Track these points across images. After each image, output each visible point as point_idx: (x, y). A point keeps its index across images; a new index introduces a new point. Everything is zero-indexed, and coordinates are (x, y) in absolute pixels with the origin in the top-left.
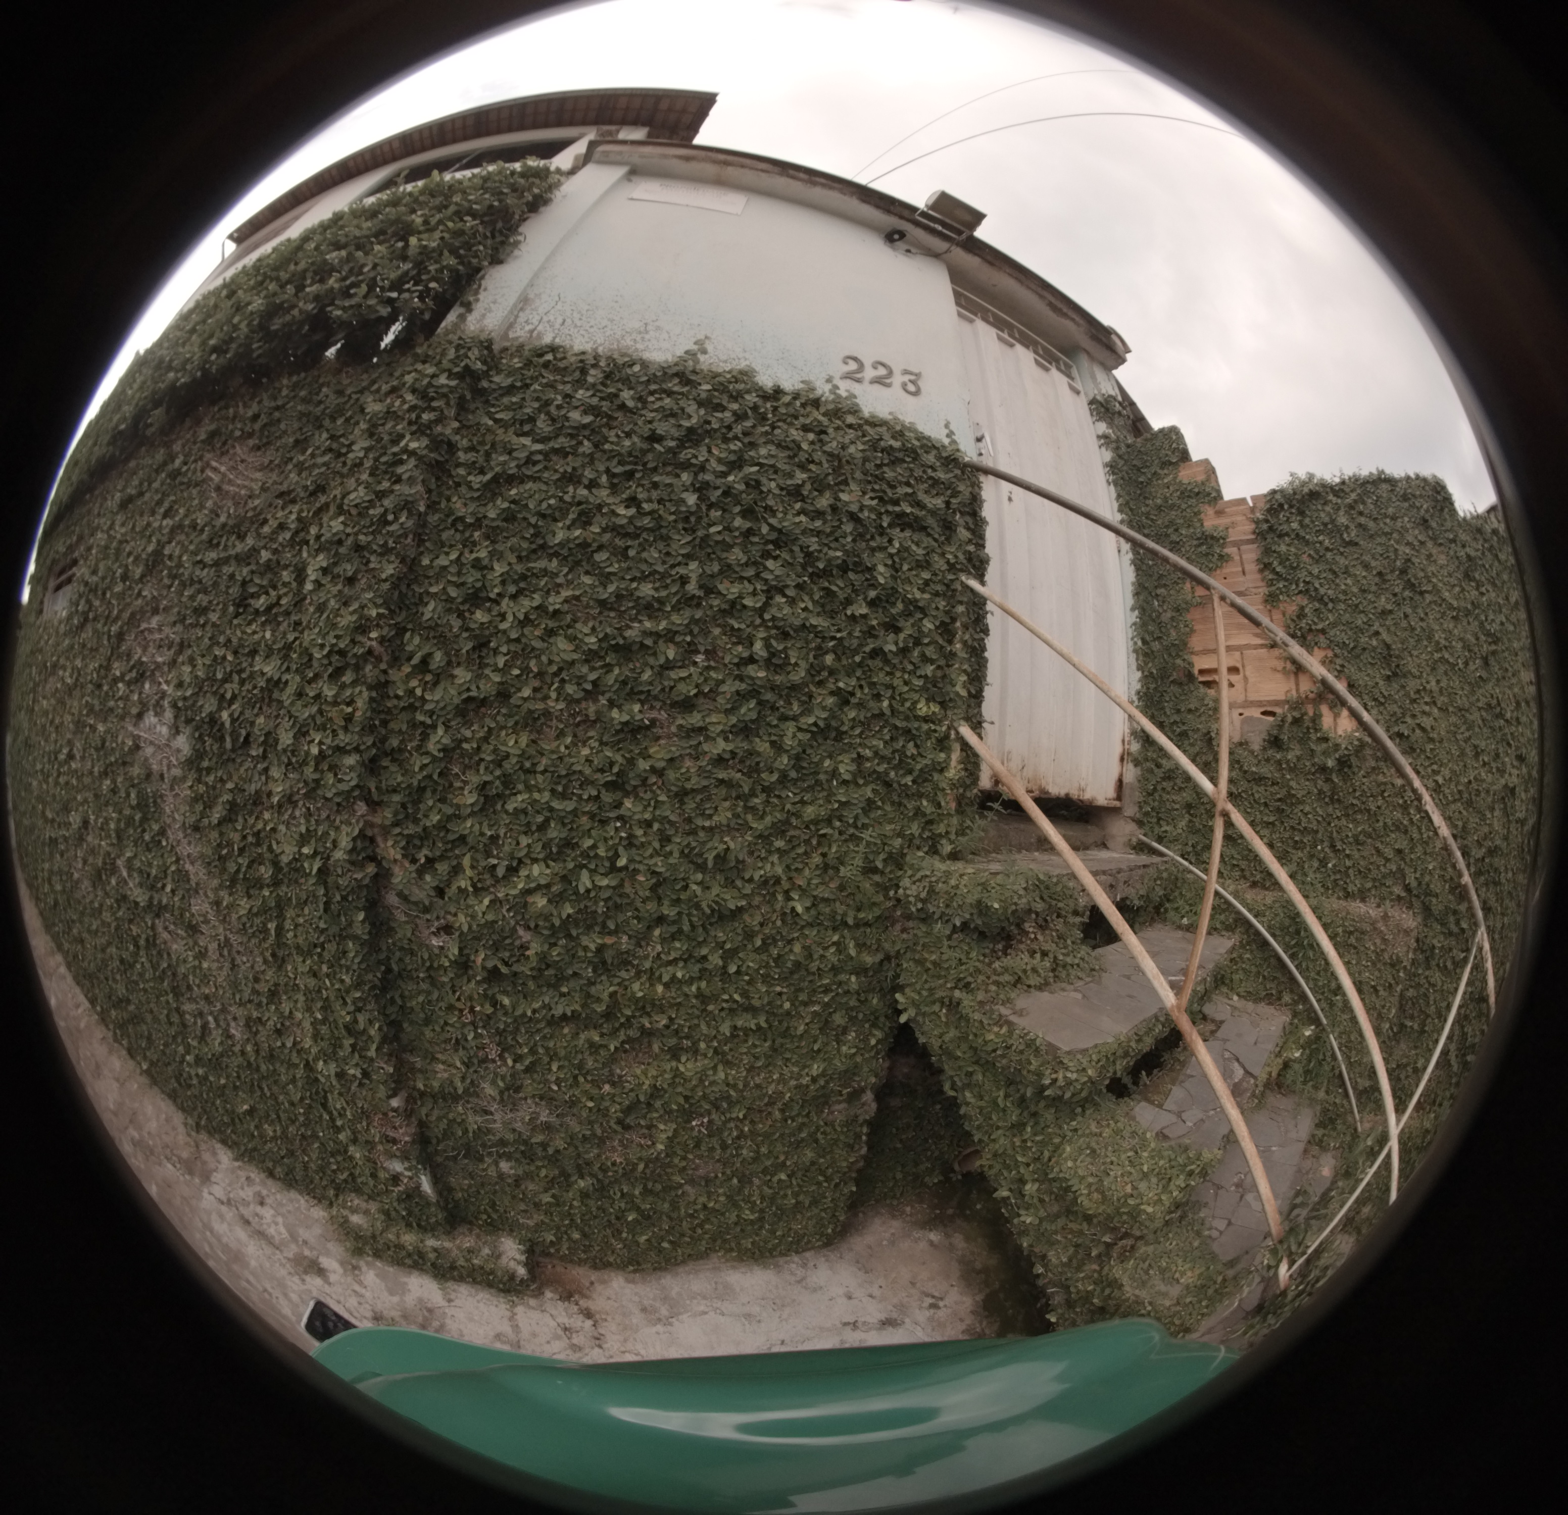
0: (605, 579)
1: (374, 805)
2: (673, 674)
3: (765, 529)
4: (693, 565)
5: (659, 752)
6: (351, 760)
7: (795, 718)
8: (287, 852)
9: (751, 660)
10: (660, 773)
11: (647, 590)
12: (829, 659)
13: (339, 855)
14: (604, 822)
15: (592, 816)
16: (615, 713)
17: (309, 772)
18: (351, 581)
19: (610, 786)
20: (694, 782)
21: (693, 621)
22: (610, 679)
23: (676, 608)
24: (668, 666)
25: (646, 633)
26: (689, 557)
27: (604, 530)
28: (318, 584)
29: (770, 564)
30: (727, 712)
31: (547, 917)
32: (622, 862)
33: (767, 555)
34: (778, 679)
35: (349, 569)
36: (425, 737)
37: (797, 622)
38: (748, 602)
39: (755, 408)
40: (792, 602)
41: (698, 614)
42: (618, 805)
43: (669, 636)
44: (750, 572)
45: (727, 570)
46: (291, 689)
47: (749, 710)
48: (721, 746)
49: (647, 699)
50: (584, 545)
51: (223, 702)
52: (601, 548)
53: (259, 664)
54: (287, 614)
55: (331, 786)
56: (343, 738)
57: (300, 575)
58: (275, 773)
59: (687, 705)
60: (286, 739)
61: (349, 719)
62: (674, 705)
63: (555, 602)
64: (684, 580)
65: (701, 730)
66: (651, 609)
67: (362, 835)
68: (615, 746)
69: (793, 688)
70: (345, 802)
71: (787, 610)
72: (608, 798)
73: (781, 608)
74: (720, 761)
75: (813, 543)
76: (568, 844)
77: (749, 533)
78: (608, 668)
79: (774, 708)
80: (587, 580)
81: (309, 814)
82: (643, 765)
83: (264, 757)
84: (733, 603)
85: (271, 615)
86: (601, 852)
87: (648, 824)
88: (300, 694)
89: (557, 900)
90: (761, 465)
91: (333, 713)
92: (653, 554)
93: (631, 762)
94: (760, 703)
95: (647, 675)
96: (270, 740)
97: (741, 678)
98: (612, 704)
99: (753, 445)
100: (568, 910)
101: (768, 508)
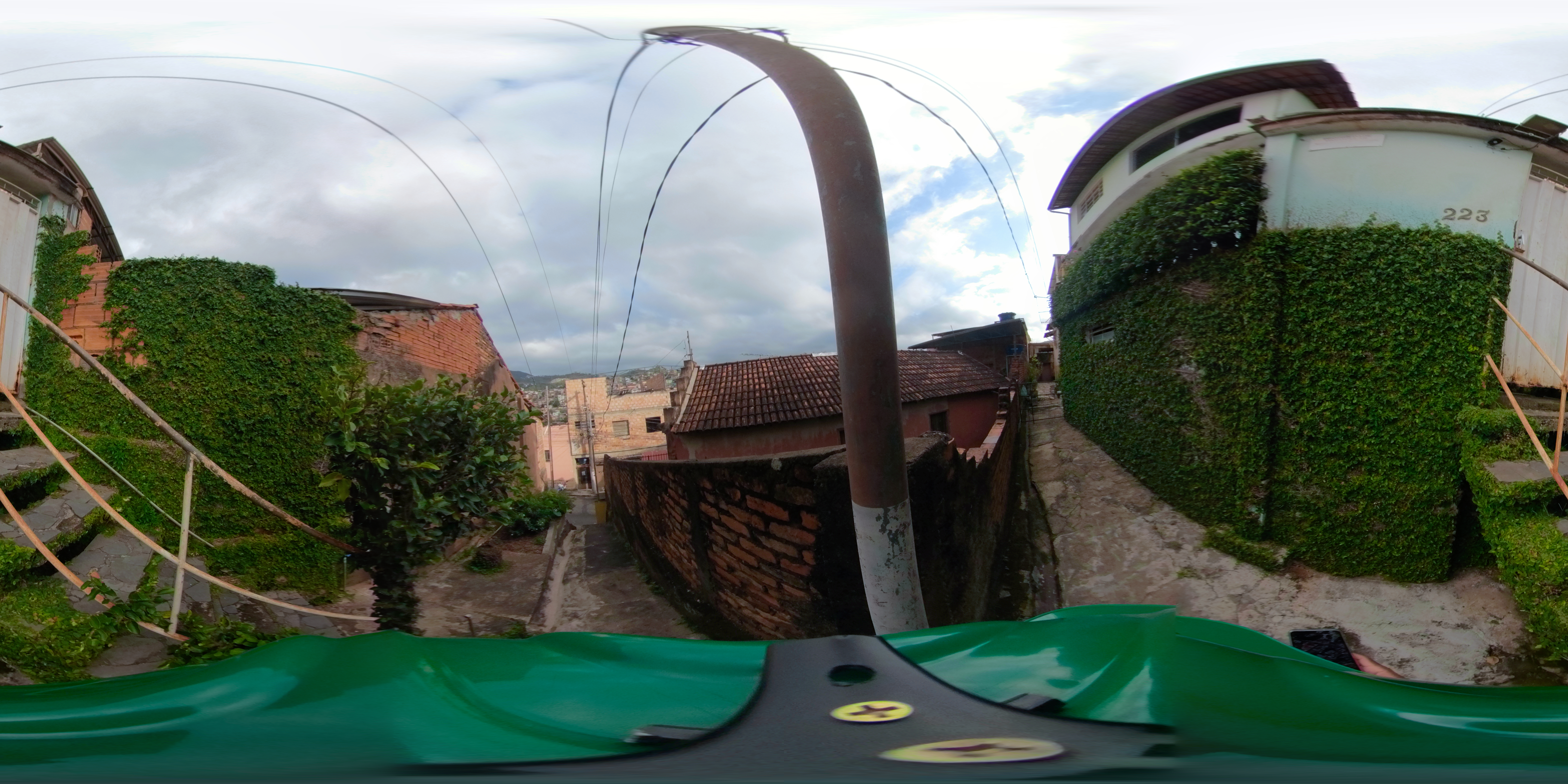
0: (1347, 310)
1: (1275, 385)
2: (1372, 340)
3: (1404, 287)
4: (1377, 303)
5: (1368, 366)
6: (1267, 372)
7: (1417, 353)
8: (1244, 399)
9: (1399, 334)
10: (1369, 373)
11: (1361, 313)
12: (1429, 332)
13: (1262, 399)
14: (1350, 389)
15: (1347, 387)
16: (1353, 354)
17: (1253, 376)
18: (1261, 320)
19: (1351, 377)
20: (1380, 375)
21: (1378, 322)
22: (1351, 343)
23: (1372, 318)
24: (1371, 337)
25: (1362, 327)
26: (1376, 300)
27: (1345, 294)
28: (1249, 322)
29: (1406, 299)
30: (1391, 352)
31: (1330, 419)
32: (1355, 401)
33: (1405, 296)
34: (1410, 340)
35: (1259, 316)
36: (1292, 364)
37: (1417, 319)
38: (1397, 314)
39: (1398, 240)
40: (1415, 312)
41: (1380, 319)
42: (1355, 383)
43: (1370, 328)
44: (1399, 303)
45: (1389, 304)
46: (1245, 353)
47: (1399, 351)
48: (1389, 363)
49: (1364, 349)
50: (1339, 300)
51: (1219, 359)
52: (1344, 301)
53: (1231, 347)
54: (1240, 331)
55: (1261, 379)
56: (1264, 366)
57: (1241, 319)
58: (1241, 377)
59: (1377, 350)
60: (1244, 367)
61: (1266, 360)
62: (1373, 350)
63: (1331, 320)
64: (1374, 308)
65: (1382, 358)
66: (1363, 319)
67: (1271, 394)
68: (1354, 364)
69: (1416, 342)
70: (1266, 384)
71: (1413, 315)
72: (1351, 381)
73: (1411, 315)
74: (1388, 368)
75: (1424, 290)
76: (1338, 396)
77: (1398, 288)
78: (1351, 339)
79: (1409, 350)
80: (1341, 312)
81: (1253, 388)
82: (1362, 370)
83: (1237, 373)
84: (1392, 315)
85: (1233, 332)
86: (1349, 398)
87: (1365, 389)
88: (1248, 354)
89: (1333, 414)
90: (1401, 263)
91: (1260, 359)
92: (1362, 301)
93: (1359, 369)
94: (1403, 348)
95: (1363, 342)
96: (1239, 368)
97: (1396, 340)
98: (1352, 351)
99: (1398, 255)
100: (1337, 417)
101: (1405, 279)
